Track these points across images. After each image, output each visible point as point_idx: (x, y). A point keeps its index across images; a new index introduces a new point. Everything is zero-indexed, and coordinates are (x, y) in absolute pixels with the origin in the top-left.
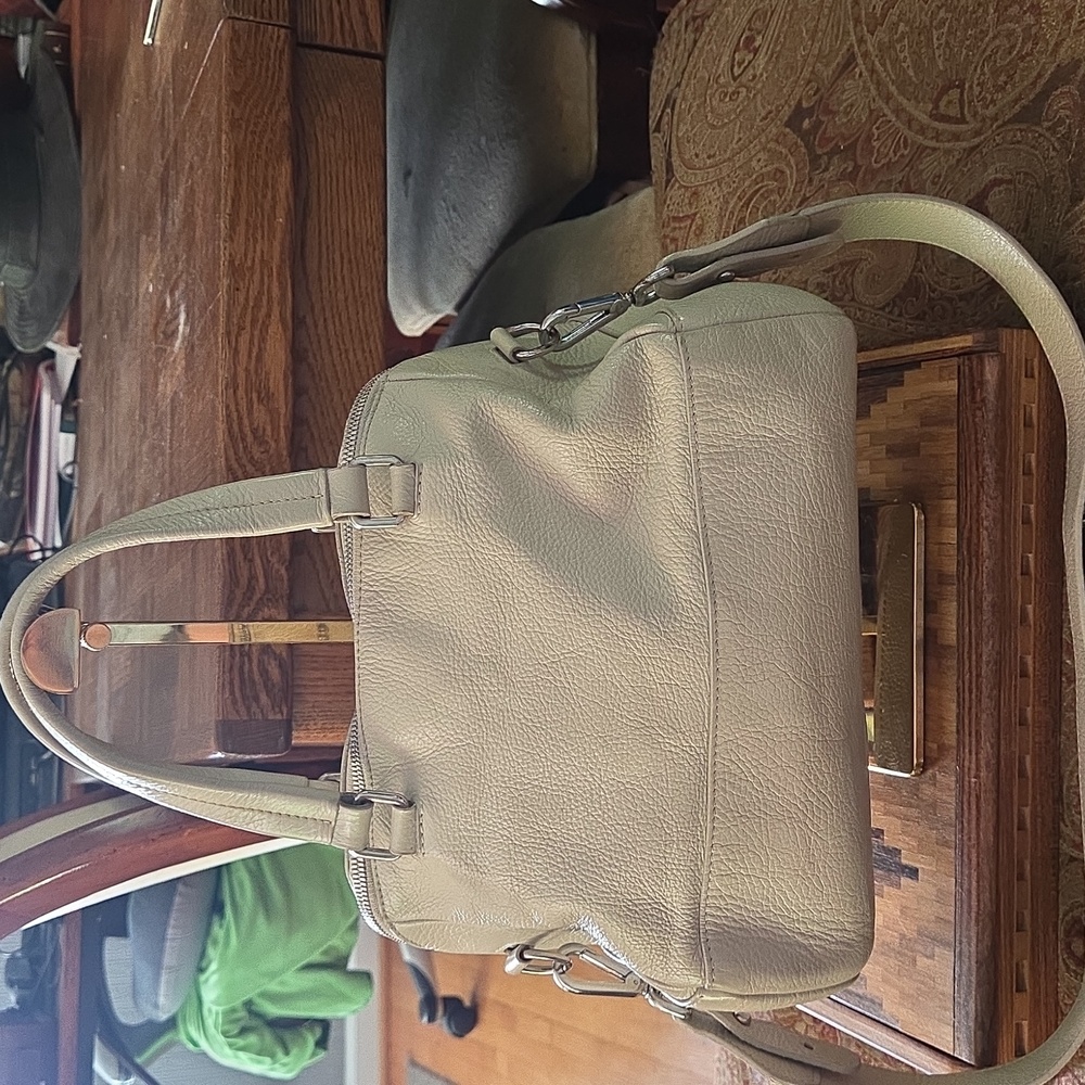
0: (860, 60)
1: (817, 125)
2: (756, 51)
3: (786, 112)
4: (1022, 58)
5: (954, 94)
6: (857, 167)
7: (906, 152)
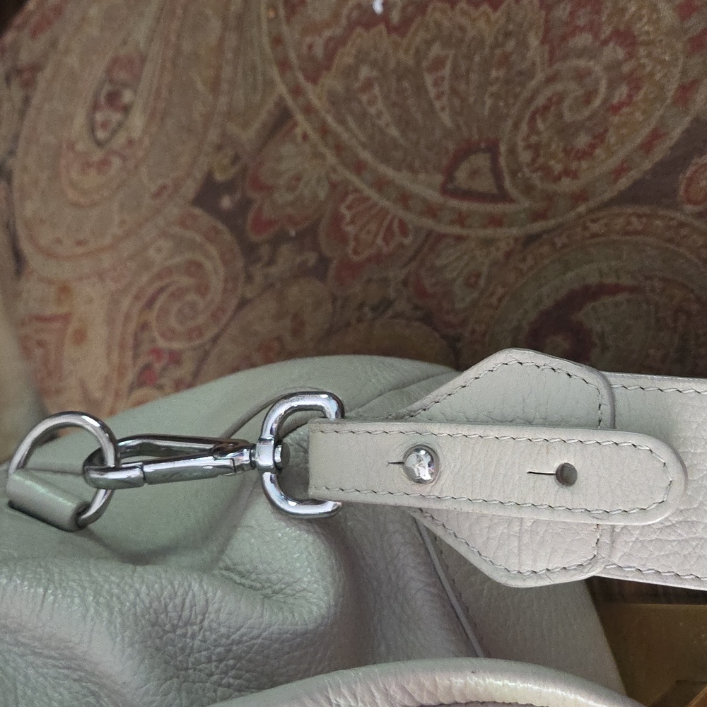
0: (299, 117)
1: (245, 205)
2: (126, 109)
3: (190, 188)
4: (616, 109)
5: (481, 161)
6: (323, 261)
7: (407, 241)
